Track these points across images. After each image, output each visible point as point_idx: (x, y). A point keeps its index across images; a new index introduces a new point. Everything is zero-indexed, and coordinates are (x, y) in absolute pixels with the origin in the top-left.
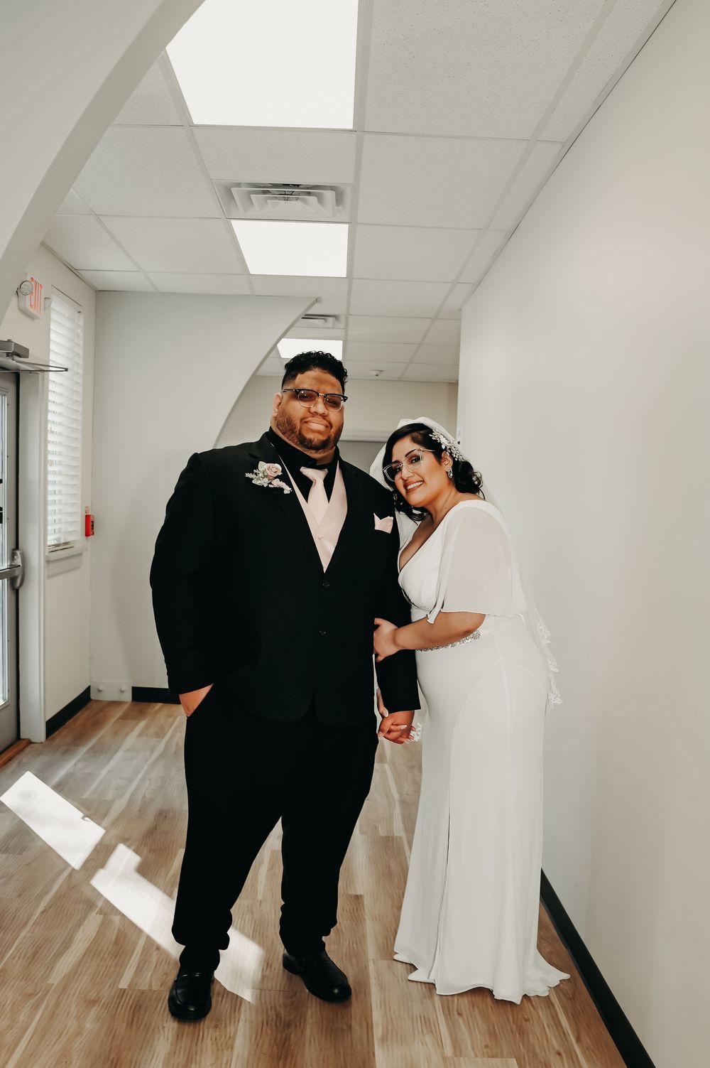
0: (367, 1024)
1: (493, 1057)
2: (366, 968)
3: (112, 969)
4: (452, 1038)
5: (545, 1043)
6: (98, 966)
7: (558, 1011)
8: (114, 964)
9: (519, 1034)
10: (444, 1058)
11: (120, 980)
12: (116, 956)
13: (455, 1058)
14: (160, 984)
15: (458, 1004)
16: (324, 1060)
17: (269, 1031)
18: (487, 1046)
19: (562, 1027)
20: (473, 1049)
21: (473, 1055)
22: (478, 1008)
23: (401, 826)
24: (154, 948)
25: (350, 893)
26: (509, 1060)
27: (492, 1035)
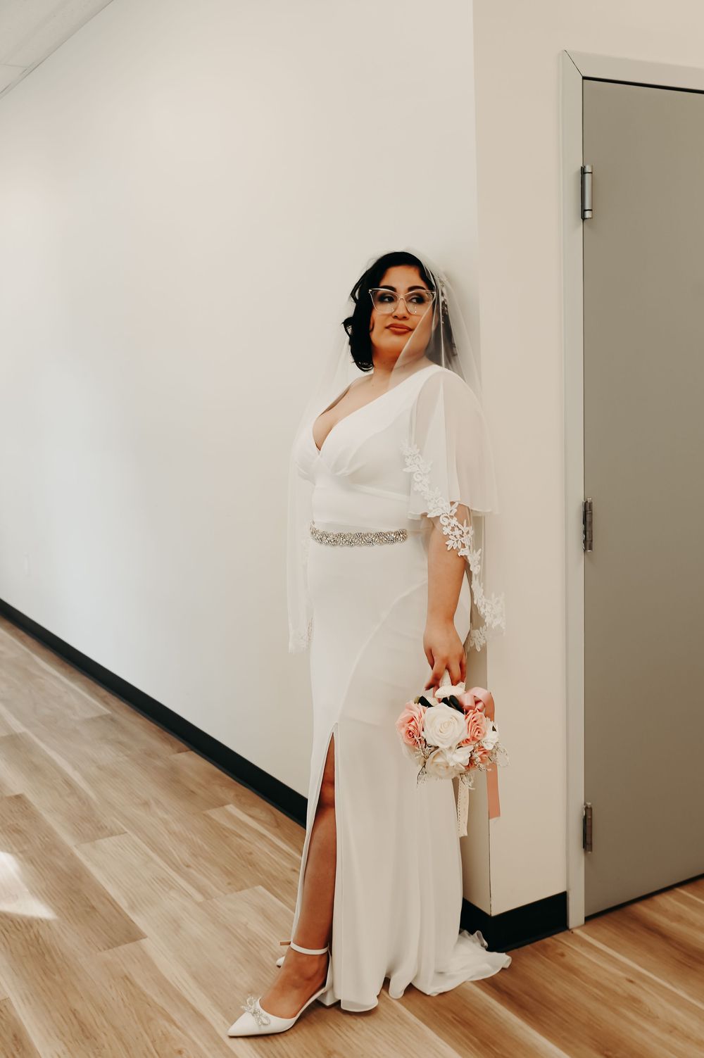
0: (108, 900)
1: (240, 890)
2: (72, 855)
4: (193, 886)
5: (278, 867)
7: (272, 839)
9: (251, 866)
10: (199, 904)
13: (208, 901)
16: (88, 942)
17: (14, 937)
18: (229, 884)
20: (219, 889)
21: (222, 894)
22: (201, 856)
23: (18, 723)
25: (8, 795)
26: (256, 888)
27: (228, 873)
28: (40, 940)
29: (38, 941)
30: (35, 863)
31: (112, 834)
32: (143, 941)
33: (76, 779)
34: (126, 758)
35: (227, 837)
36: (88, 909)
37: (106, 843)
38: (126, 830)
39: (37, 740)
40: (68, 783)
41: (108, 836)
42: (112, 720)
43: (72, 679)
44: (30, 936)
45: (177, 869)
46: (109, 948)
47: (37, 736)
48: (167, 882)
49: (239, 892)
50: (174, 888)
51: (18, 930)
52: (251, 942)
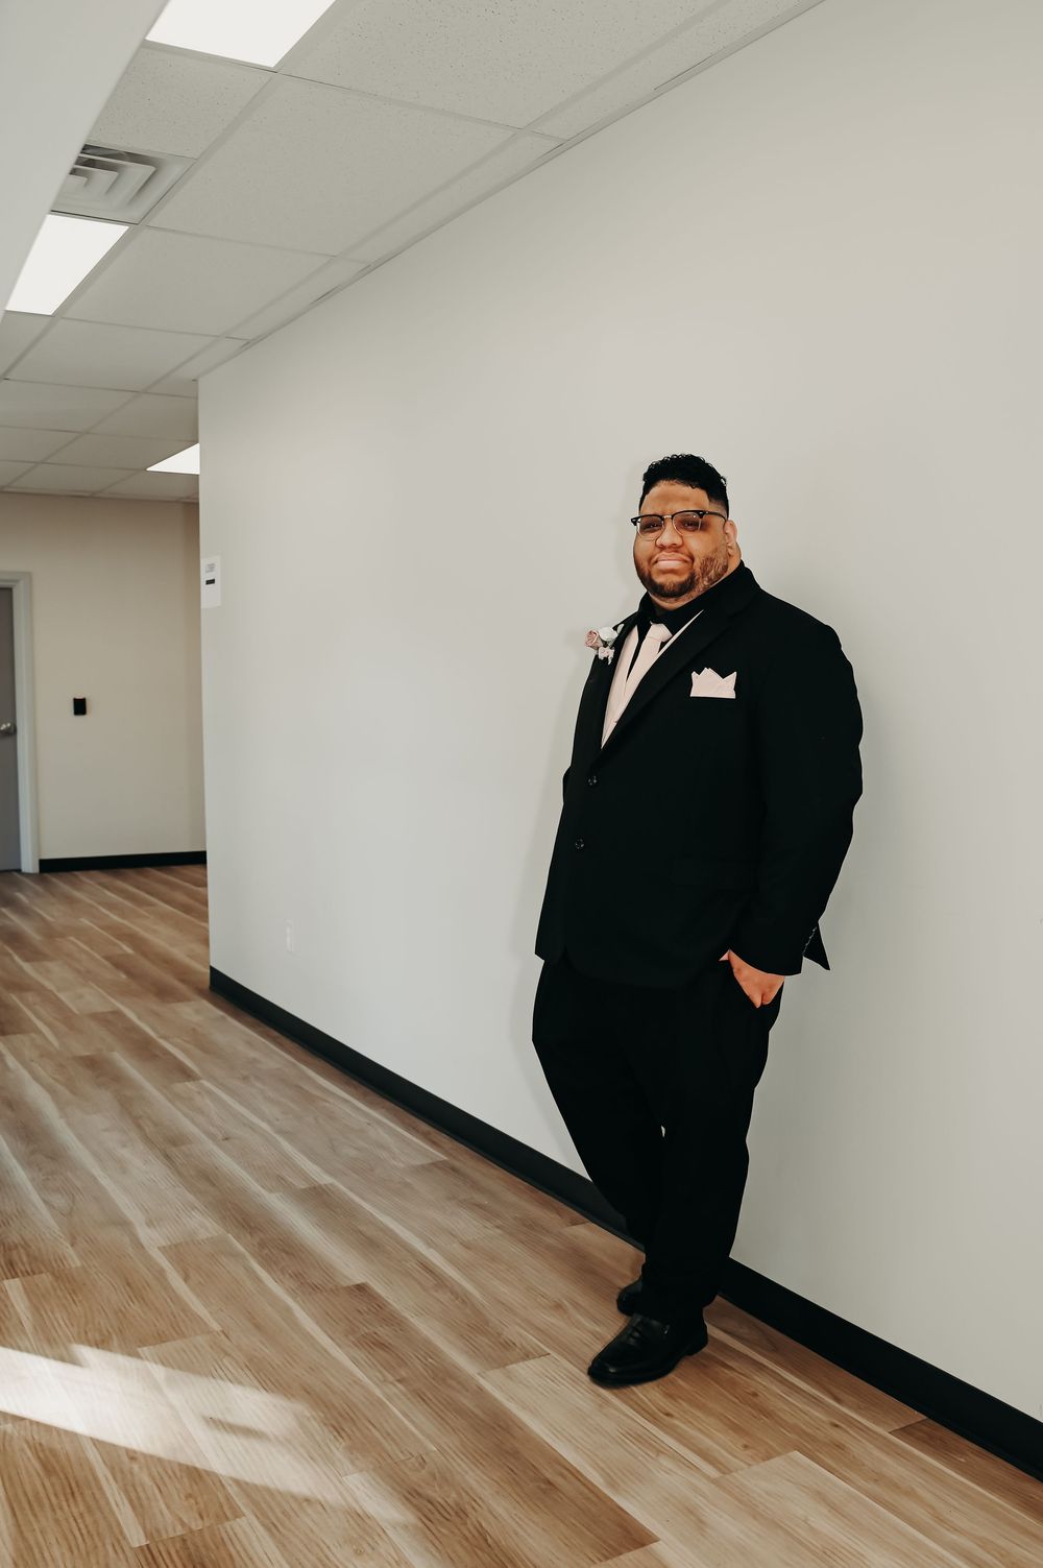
0: (567, 1469)
1: (769, 1458)
2: (481, 1389)
3: (88, 1519)
4: (693, 1452)
5: (807, 1418)
6: (57, 1521)
7: (778, 1371)
8: (82, 1508)
9: (765, 1416)
10: (714, 1481)
11: (122, 1532)
12: (73, 1494)
13: (727, 1476)
14: (197, 1516)
15: (650, 1400)
16: (567, 1546)
18: (746, 1447)
19: (804, 1391)
20: (735, 1456)
21: (745, 1466)
22: (680, 1398)
23: (317, 1168)
24: (125, 1459)
25: (345, 1285)
26: (790, 1454)
27: (736, 1428)
28: (490, 1540)
29: (486, 1540)
30: (428, 1401)
31: (527, 1356)
32: (654, 1546)
33: (438, 1264)
34: (499, 1231)
35: (705, 1366)
36: (543, 1486)
37: (522, 1369)
38: (548, 1351)
39: (356, 1199)
40: (427, 1267)
41: (523, 1359)
42: (454, 1169)
43: (371, 1104)
44: (469, 1530)
45: (654, 1420)
46: (607, 1558)
47: (351, 1190)
48: (646, 1441)
49: (767, 1462)
50: (662, 1452)
51: (448, 1520)
52: (829, 1553)
